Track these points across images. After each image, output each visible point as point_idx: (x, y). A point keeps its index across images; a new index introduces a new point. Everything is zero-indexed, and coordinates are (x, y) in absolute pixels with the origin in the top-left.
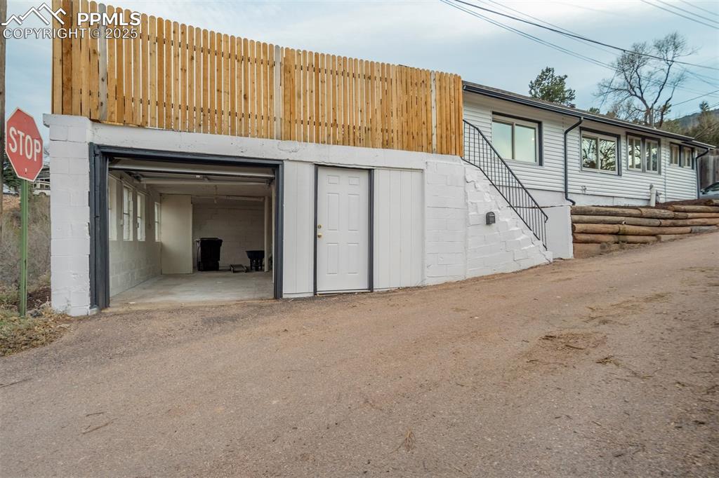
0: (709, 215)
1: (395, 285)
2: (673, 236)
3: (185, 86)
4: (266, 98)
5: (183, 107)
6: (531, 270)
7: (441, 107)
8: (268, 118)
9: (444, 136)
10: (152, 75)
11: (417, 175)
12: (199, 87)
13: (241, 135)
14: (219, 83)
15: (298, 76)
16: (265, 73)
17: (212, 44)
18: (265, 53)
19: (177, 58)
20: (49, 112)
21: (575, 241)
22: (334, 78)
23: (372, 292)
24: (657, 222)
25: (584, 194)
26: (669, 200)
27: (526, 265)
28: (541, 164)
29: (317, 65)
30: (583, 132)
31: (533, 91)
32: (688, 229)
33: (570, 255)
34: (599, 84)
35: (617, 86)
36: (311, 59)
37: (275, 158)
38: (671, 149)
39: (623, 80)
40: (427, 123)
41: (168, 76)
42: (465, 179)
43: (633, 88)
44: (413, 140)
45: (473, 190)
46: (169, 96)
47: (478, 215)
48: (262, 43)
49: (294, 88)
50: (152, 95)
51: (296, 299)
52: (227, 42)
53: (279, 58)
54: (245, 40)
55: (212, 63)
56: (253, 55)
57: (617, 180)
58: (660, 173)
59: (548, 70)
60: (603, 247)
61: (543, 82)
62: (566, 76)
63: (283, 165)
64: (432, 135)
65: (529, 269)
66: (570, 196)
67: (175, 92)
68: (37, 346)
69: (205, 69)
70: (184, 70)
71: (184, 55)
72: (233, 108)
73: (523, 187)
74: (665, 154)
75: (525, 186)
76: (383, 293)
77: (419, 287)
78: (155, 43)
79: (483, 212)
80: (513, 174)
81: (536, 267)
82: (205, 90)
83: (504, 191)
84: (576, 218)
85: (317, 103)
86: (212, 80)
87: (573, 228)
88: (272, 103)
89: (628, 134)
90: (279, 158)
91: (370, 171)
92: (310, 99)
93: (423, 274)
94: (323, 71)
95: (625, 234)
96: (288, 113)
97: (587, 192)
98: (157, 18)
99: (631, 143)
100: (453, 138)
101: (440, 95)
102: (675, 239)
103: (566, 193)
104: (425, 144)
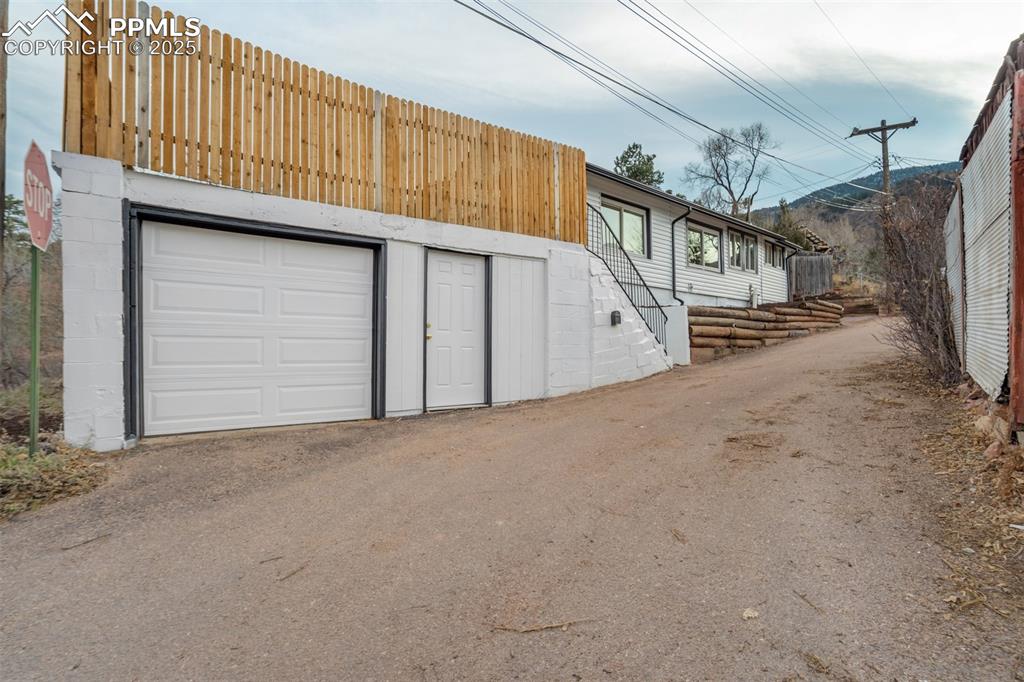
0: (802, 318)
1: (514, 398)
2: (775, 340)
3: (259, 131)
4: (363, 156)
5: (256, 159)
6: (654, 378)
7: (564, 186)
8: (367, 184)
9: (568, 220)
10: (216, 111)
11: (538, 265)
12: (279, 134)
13: (332, 203)
14: (305, 131)
15: (403, 133)
16: (363, 125)
17: (296, 79)
18: (363, 99)
19: (249, 91)
20: (59, 148)
21: (692, 345)
22: (445, 141)
23: (490, 406)
24: (762, 325)
25: (691, 293)
26: (765, 302)
27: (648, 373)
28: (649, 257)
29: (425, 121)
30: (690, 224)
31: (618, 169)
32: (786, 333)
33: (687, 361)
34: (686, 168)
35: (703, 173)
36: (418, 114)
37: (378, 236)
38: (766, 247)
39: (710, 167)
40: (549, 204)
41: (237, 115)
42: (590, 272)
43: (719, 176)
44: (536, 225)
45: (598, 285)
46: (237, 142)
47: (602, 315)
48: (359, 85)
49: (397, 147)
50: (214, 138)
51: (404, 418)
52: (315, 78)
53: (379, 107)
54: (338, 79)
55: (296, 104)
56: (348, 99)
57: (719, 278)
58: (757, 273)
59: (636, 146)
60: (716, 352)
61: (630, 159)
62: (654, 156)
63: (386, 245)
64: (555, 218)
65: (651, 376)
66: (678, 295)
67: (246, 137)
68: (76, 494)
69: (286, 111)
70: (258, 109)
71: (258, 89)
72: (322, 166)
73: (645, 285)
74: (761, 253)
75: (648, 284)
76: (504, 407)
77: (542, 400)
78: (219, 68)
79: (609, 312)
80: (635, 269)
81: (658, 374)
82: (286, 140)
83: (627, 288)
84: (693, 319)
85: (426, 170)
86: (296, 127)
87: (690, 330)
88: (371, 165)
89: (729, 228)
90: (382, 236)
91: (487, 258)
92: (417, 163)
93: (545, 384)
94: (433, 130)
95: (735, 338)
96: (391, 179)
97: (694, 291)
98: (222, 33)
99: (732, 240)
100: (577, 222)
101: (564, 171)
102: (776, 344)
103: (674, 291)
104: (547, 228)
